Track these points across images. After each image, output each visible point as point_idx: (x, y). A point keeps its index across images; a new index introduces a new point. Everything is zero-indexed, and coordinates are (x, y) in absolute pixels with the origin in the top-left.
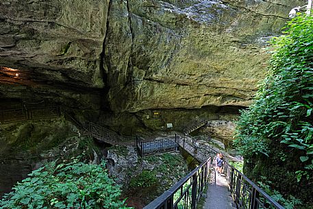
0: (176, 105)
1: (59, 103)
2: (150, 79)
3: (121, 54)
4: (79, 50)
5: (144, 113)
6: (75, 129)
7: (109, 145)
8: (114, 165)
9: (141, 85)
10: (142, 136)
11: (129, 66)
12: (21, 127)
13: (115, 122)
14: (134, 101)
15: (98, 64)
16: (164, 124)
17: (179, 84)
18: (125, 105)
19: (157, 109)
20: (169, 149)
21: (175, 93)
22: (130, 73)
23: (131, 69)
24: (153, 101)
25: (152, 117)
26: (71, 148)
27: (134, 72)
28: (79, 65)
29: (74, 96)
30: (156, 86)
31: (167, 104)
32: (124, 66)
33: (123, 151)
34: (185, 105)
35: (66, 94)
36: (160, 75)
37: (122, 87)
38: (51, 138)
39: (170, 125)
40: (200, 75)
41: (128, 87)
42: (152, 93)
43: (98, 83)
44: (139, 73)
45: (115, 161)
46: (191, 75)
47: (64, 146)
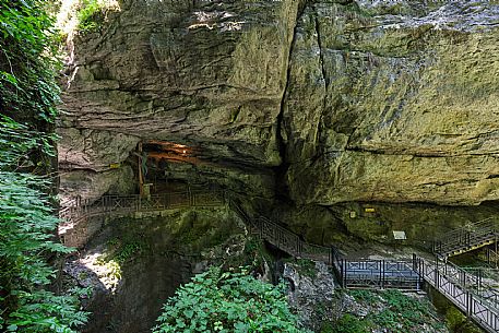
0: (413, 197)
1: (224, 187)
2: (357, 149)
3: (307, 113)
4: (250, 115)
5: (345, 208)
6: (241, 223)
7: (287, 256)
8: (293, 289)
9: (340, 159)
10: (341, 248)
11: (320, 130)
12: (184, 215)
13: (296, 218)
14: (329, 185)
15: (273, 131)
16: (387, 231)
17: (418, 156)
18: (313, 193)
19: (372, 202)
20: (399, 284)
21: (411, 172)
22: (322, 141)
23: (323, 134)
24: (364, 188)
25: (361, 216)
26: (235, 250)
27: (329, 138)
28: (250, 135)
29: (241, 177)
30: (369, 159)
31: (392, 194)
32: (312, 131)
33: (308, 269)
34: (436, 196)
35: (232, 174)
36: (376, 139)
37: (308, 164)
38: (213, 233)
39: (399, 235)
40: (474, 134)
41: (317, 164)
42: (361, 172)
43: (273, 158)
44: (338, 141)
45: (296, 285)
46: (448, 136)
47: (227, 246)
